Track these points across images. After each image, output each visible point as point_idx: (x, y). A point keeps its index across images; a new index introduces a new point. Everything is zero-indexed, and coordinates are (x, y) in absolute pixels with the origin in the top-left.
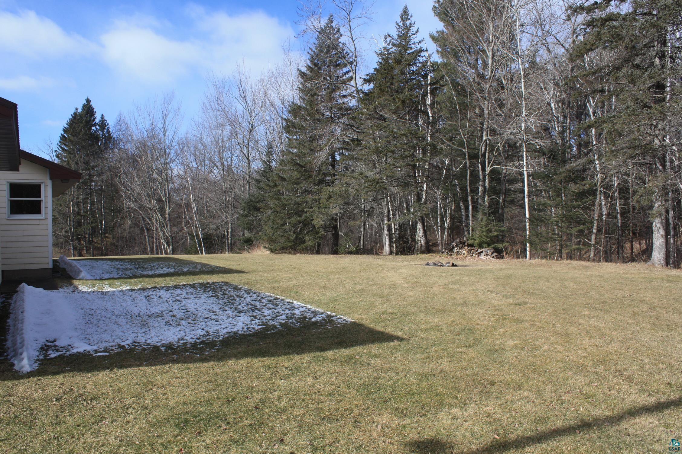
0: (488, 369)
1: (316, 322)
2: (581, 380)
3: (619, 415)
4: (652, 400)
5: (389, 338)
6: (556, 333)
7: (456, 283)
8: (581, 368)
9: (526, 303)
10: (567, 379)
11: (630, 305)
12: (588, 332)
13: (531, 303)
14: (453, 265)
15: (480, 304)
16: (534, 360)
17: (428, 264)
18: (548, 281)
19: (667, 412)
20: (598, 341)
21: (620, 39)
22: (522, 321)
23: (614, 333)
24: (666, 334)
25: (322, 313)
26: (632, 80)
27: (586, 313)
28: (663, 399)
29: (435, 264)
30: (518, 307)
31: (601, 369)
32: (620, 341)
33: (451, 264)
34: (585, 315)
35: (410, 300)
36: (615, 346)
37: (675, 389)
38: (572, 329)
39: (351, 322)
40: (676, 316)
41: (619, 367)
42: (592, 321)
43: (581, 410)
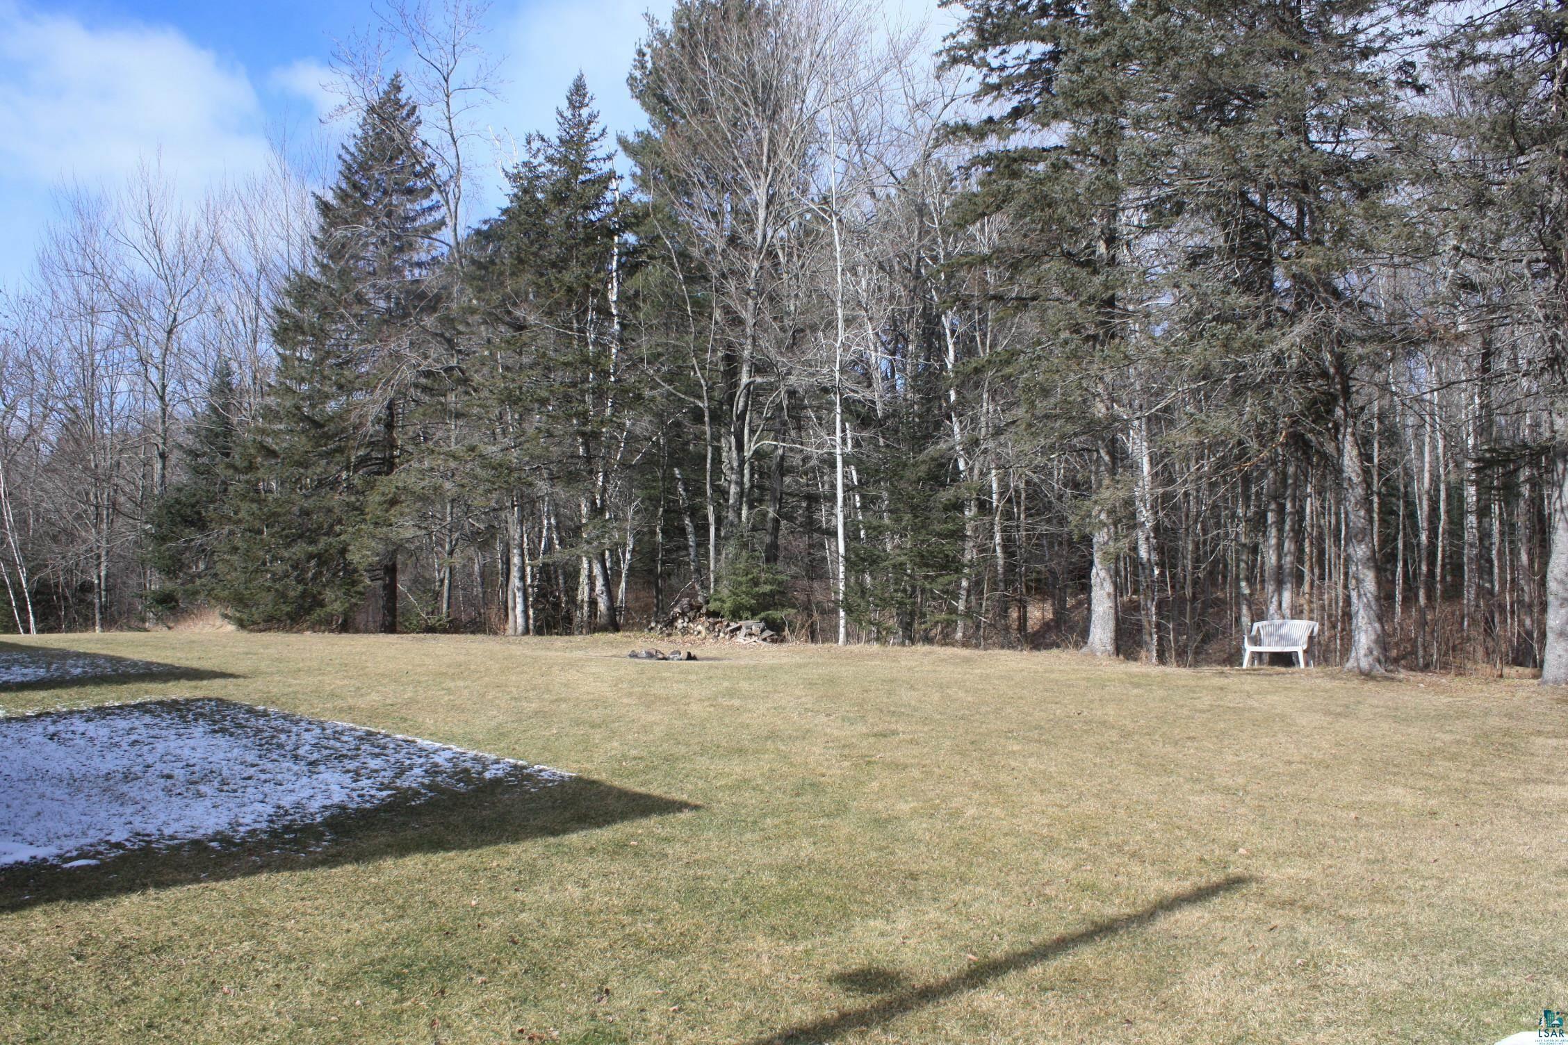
0: (891, 854)
1: (496, 782)
2: (1061, 864)
3: (1145, 911)
4: (1187, 886)
5: (680, 806)
6: (975, 785)
7: (731, 693)
8: (1051, 845)
9: (894, 733)
10: (1037, 864)
11: (1085, 731)
12: (1032, 781)
13: (904, 733)
14: (690, 657)
15: (805, 734)
16: (965, 834)
17: (634, 655)
18: (912, 688)
19: (1217, 900)
20: (1058, 797)
21: (1050, 206)
22: (905, 767)
23: (1079, 782)
24: (1165, 780)
25: (497, 762)
26: (1073, 288)
27: (1016, 748)
28: (1203, 882)
29: (650, 656)
30: (883, 740)
31: (1084, 843)
32: (1097, 796)
33: (684, 655)
34: (1014, 752)
35: (658, 731)
36: (1090, 806)
37: (1213, 866)
38: (1003, 777)
39: (570, 777)
40: (1169, 748)
41: (1112, 838)
42: (1032, 762)
43: (1085, 908)
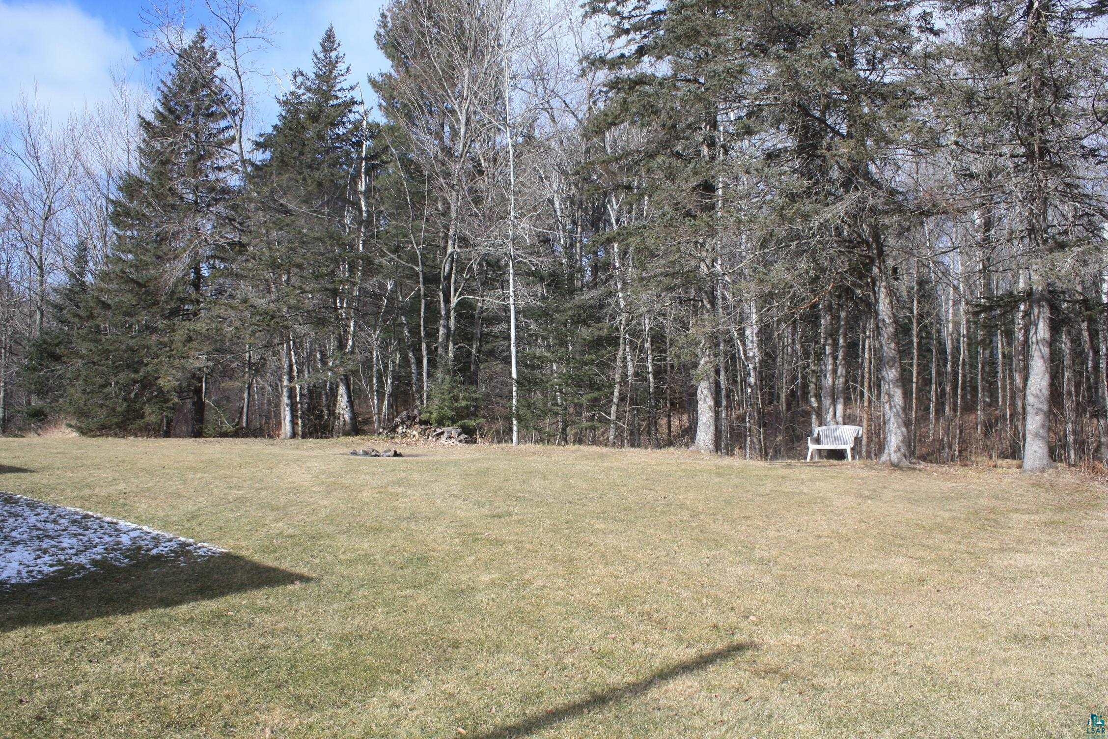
0: (449, 622)
1: (159, 556)
2: (592, 631)
3: (645, 680)
4: (692, 653)
5: (288, 578)
6: (554, 559)
7: (399, 483)
8: (593, 612)
9: (509, 514)
10: (571, 631)
11: (664, 512)
12: (602, 556)
13: (517, 514)
14: (396, 454)
15: (437, 516)
16: (522, 603)
17: (354, 453)
18: (545, 478)
19: (712, 668)
20: (618, 569)
21: (655, 113)
22: (503, 543)
23: (640, 556)
24: (713, 553)
25: (170, 540)
26: (671, 174)
27: (601, 526)
28: (707, 650)
29: (366, 453)
30: (497, 520)
31: (621, 612)
32: (650, 568)
33: (392, 453)
34: (598, 530)
35: (323, 514)
36: (641, 576)
37: (722, 633)
38: (580, 552)
39: (221, 553)
40: (726, 526)
41: (647, 607)
42: (610, 539)
43: (592, 677)
